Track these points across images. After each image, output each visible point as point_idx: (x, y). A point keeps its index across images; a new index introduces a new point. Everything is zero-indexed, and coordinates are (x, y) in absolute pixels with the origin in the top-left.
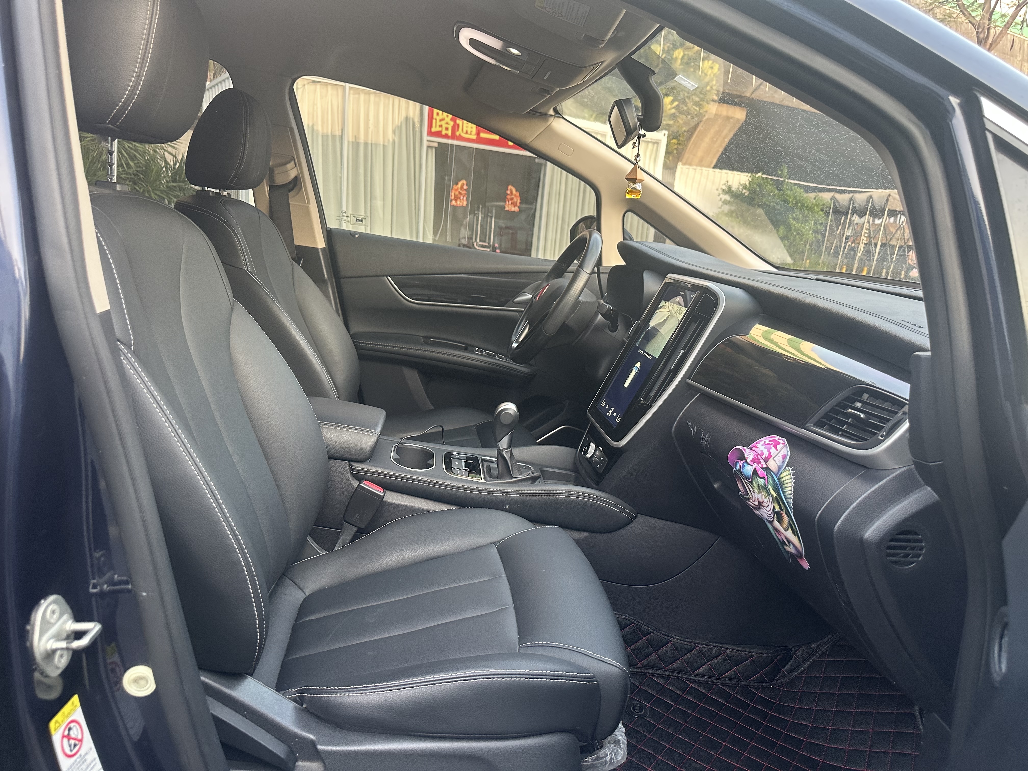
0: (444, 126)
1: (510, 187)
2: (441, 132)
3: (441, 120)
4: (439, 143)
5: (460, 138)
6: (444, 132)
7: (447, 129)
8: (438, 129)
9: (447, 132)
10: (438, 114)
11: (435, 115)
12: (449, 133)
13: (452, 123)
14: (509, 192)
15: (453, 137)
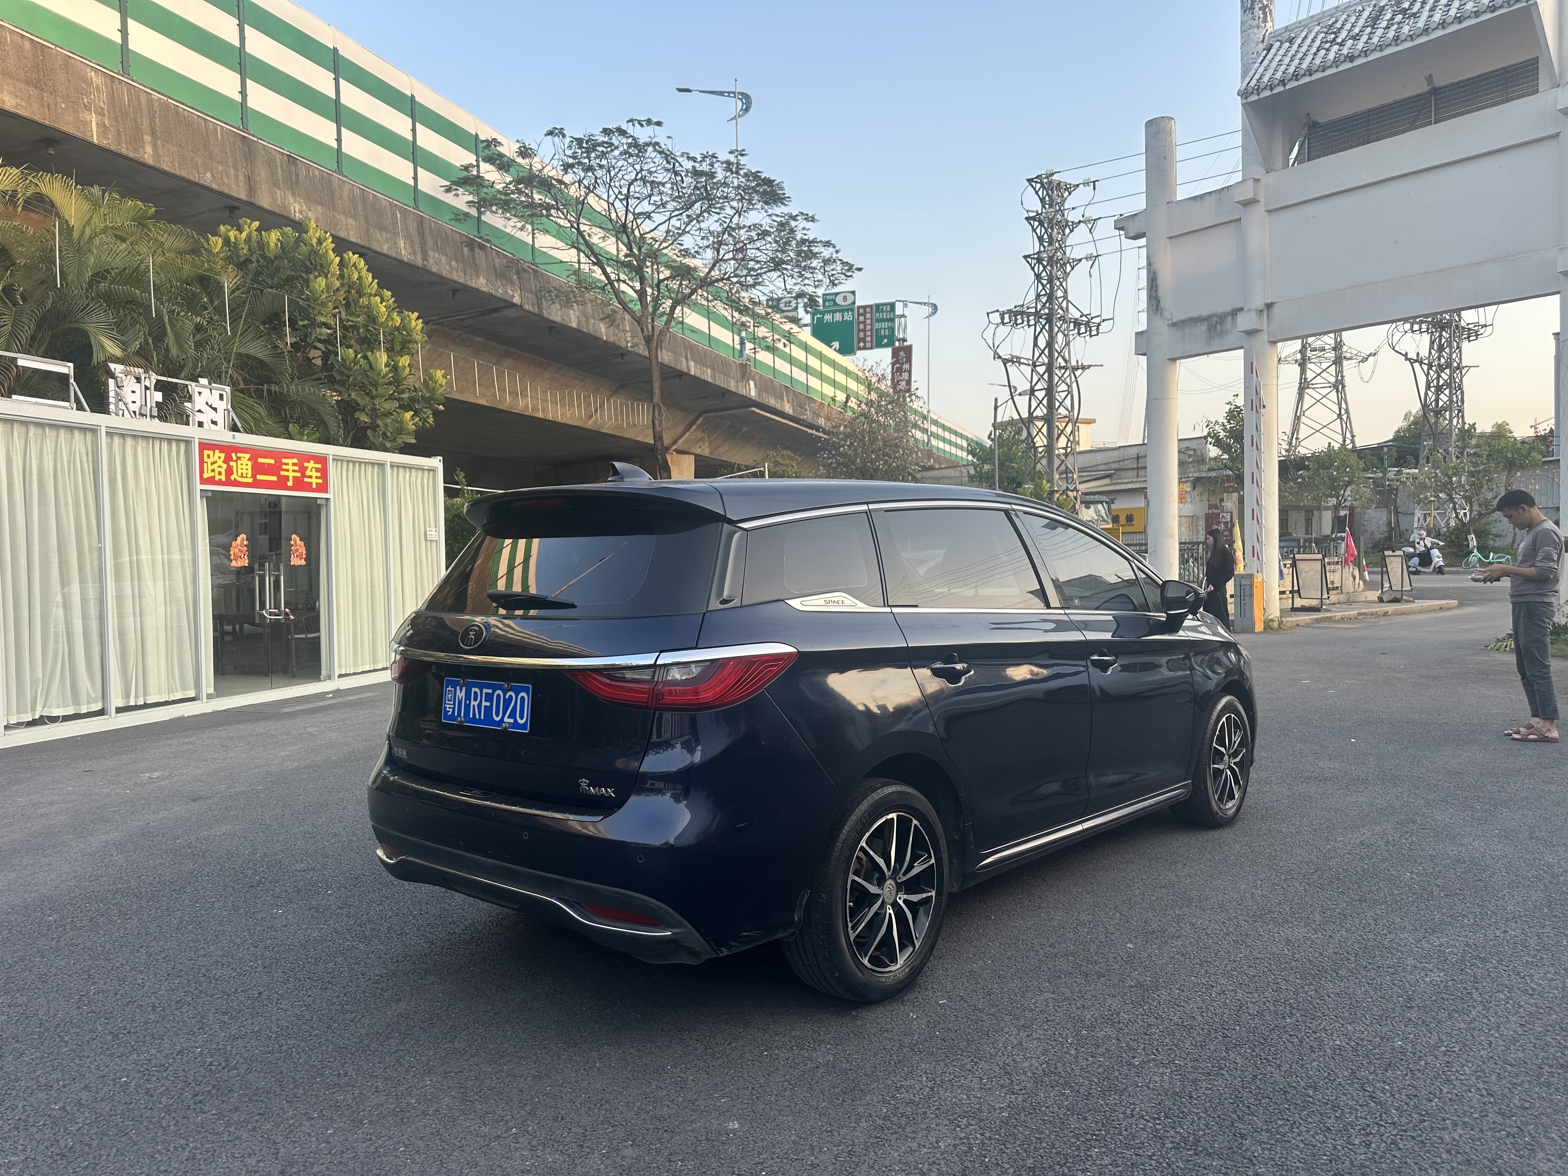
0: (217, 470)
1: (294, 536)
2: (214, 477)
3: (213, 463)
4: (212, 491)
5: (236, 483)
6: (217, 478)
7: (220, 473)
8: (211, 474)
9: (220, 477)
10: (209, 456)
11: (206, 459)
12: (223, 478)
13: (225, 466)
14: (292, 542)
15: (229, 482)
